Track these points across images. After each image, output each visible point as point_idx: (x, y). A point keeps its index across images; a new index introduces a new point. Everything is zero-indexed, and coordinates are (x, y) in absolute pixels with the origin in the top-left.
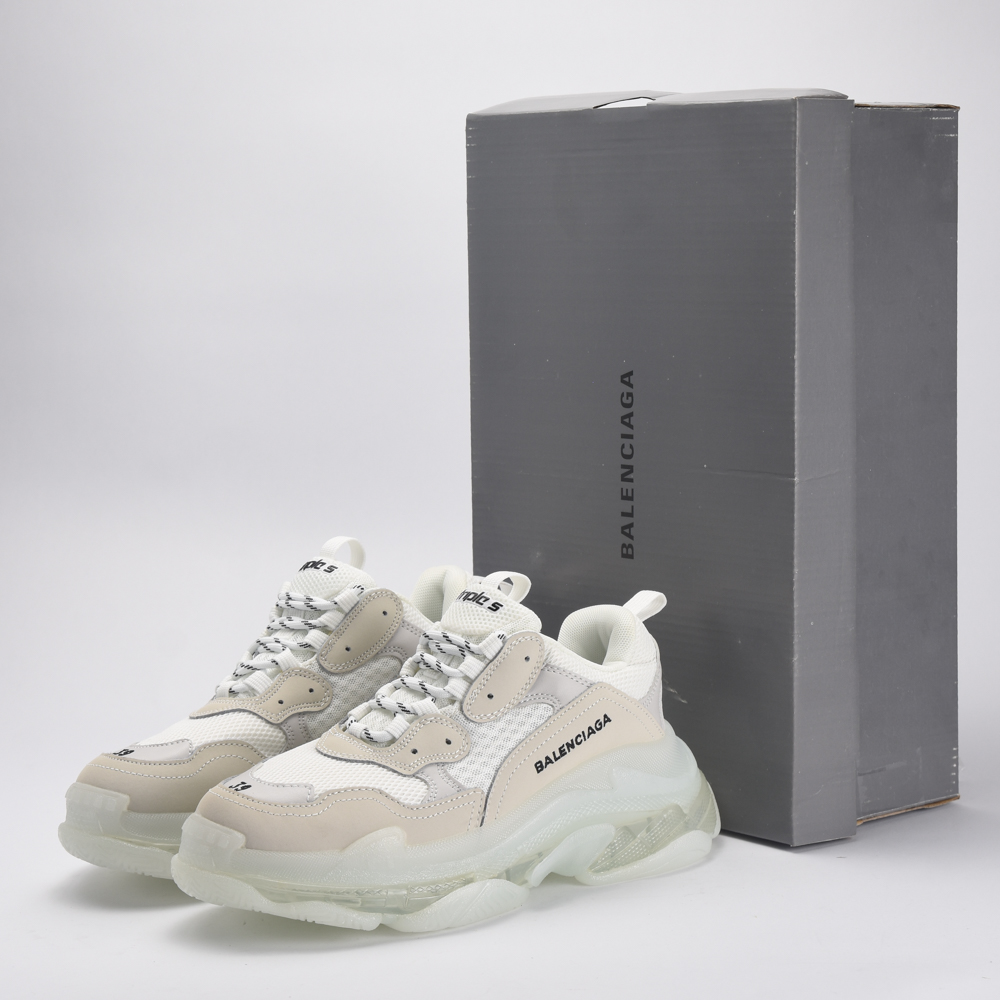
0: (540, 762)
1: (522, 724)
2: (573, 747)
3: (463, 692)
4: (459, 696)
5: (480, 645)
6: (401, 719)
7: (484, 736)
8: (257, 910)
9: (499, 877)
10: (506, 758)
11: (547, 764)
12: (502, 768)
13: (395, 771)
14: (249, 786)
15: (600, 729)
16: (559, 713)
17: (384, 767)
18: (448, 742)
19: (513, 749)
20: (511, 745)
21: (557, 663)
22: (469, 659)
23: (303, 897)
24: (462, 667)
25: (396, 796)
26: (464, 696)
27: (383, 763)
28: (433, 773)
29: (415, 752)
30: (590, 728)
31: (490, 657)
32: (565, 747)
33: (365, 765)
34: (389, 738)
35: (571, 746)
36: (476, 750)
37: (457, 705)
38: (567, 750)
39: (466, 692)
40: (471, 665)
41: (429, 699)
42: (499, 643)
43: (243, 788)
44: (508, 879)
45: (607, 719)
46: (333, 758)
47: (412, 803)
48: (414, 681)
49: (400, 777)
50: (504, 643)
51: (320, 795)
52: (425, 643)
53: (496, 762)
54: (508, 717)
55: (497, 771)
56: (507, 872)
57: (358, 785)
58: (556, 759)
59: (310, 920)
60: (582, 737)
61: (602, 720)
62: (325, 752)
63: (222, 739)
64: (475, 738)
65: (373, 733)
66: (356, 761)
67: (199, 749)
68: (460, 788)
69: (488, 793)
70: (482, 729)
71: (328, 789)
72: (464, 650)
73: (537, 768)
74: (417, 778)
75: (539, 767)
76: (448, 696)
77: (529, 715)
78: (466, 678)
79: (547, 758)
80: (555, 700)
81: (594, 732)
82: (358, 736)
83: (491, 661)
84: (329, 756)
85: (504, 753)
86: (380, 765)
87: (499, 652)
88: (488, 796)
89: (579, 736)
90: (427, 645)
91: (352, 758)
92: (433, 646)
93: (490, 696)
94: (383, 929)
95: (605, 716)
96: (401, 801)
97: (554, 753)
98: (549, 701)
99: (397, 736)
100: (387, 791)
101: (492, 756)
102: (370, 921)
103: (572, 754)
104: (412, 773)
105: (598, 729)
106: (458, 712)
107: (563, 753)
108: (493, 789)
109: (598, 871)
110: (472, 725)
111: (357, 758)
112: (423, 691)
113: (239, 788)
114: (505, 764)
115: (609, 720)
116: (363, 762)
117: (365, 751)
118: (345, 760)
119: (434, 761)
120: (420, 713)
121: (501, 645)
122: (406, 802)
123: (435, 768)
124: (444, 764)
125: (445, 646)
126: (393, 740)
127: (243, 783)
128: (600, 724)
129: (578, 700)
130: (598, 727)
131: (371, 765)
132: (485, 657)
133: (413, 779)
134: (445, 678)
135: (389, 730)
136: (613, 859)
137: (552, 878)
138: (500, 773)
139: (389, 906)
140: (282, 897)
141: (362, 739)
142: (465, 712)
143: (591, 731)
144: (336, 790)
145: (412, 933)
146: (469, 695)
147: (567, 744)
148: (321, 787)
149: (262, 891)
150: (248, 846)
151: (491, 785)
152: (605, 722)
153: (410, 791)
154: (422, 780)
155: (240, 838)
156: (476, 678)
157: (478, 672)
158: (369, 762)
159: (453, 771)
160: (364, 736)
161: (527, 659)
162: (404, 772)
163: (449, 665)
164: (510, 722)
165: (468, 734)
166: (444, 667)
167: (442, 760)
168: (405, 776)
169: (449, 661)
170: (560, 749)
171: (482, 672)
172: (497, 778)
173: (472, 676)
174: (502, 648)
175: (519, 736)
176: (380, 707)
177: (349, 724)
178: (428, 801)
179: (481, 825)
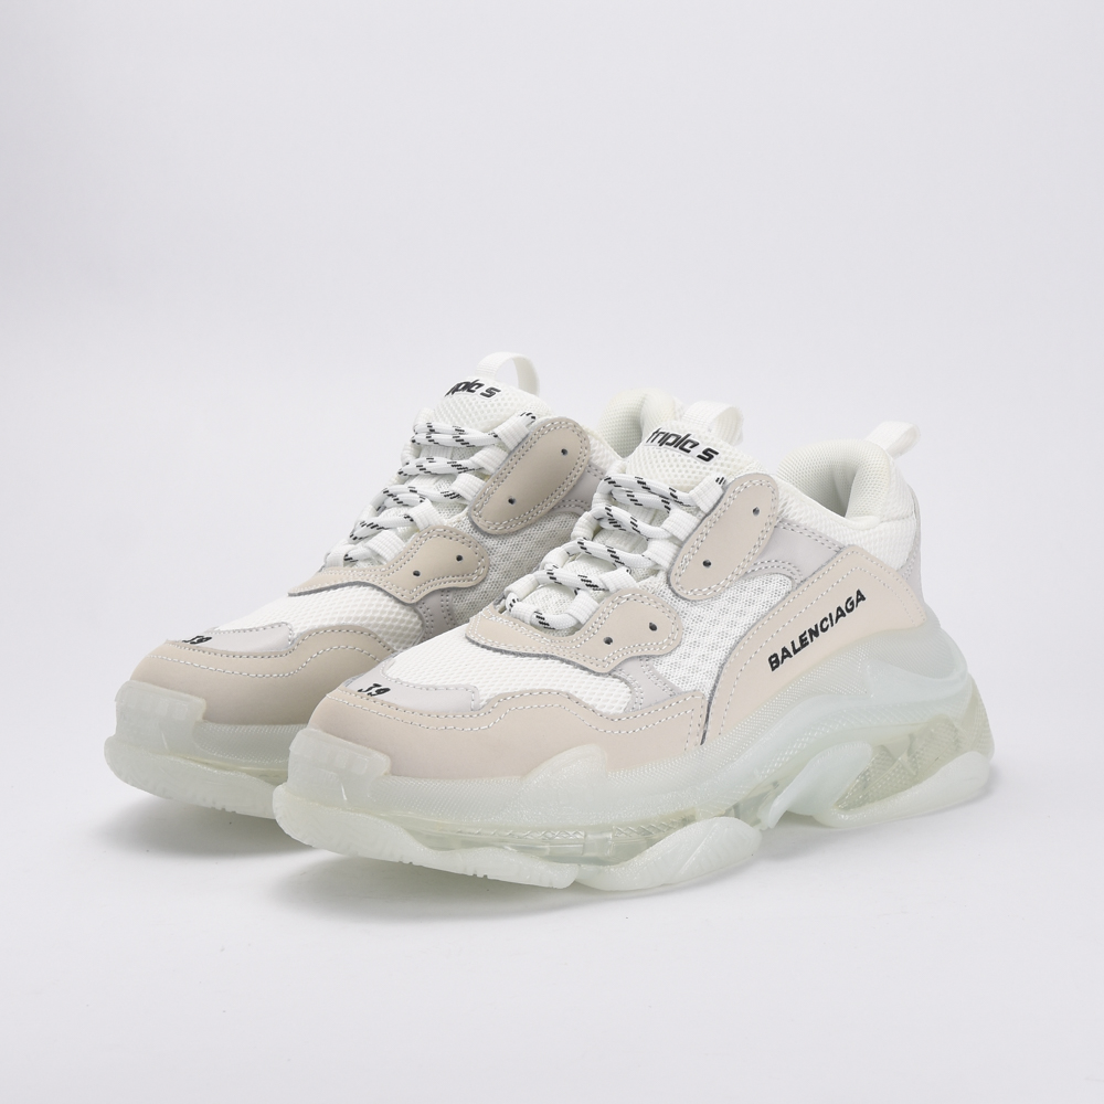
0: (775, 655)
1: (751, 602)
2: (816, 634)
3: (669, 559)
4: (665, 564)
5: (692, 492)
6: (586, 599)
7: (700, 619)
8: (407, 861)
9: (727, 814)
10: (733, 649)
11: (784, 657)
12: (727, 665)
13: (584, 669)
14: (387, 690)
15: (852, 609)
16: (801, 588)
17: (568, 662)
18: (653, 628)
19: (742, 638)
20: (738, 631)
21: (796, 518)
22: (677, 512)
23: (469, 844)
24: (667, 524)
25: (590, 703)
26: (672, 564)
27: (567, 657)
28: (634, 670)
29: (609, 641)
30: (839, 609)
31: (706, 509)
32: (808, 635)
33: (542, 660)
34: (572, 623)
35: (814, 633)
36: (689, 639)
37: (662, 576)
38: (809, 640)
39: (675, 559)
40: (679, 521)
41: (622, 570)
42: (718, 489)
43: (379, 692)
44: (737, 816)
45: (861, 597)
46: (496, 650)
47: (612, 711)
48: (597, 547)
49: (592, 676)
50: (724, 489)
51: (488, 701)
52: (608, 490)
53: (719, 655)
54: (730, 593)
55: (722, 667)
56: (736, 807)
57: (537, 688)
58: (796, 651)
59: (480, 875)
60: (829, 622)
61: (854, 599)
62: (482, 642)
63: (334, 623)
64: (687, 622)
65: (548, 618)
66: (529, 655)
67: (302, 637)
68: (674, 693)
69: (711, 698)
70: (696, 610)
71: (498, 692)
72: (670, 500)
73: (771, 663)
74: (615, 677)
75: (775, 662)
76: (649, 564)
77: (760, 591)
78: (673, 539)
79: (784, 650)
80: (794, 570)
81: (843, 615)
82: (528, 621)
83: (707, 515)
84: (489, 648)
85: (729, 643)
86: (562, 660)
87: (719, 501)
88: (710, 703)
89: (826, 619)
90: (611, 494)
91: (522, 651)
92: (621, 496)
93: (707, 564)
94: (577, 886)
95: (859, 593)
96: (597, 708)
97: (793, 643)
98: (785, 572)
99: (583, 621)
100: (577, 695)
101: (713, 647)
102: (563, 875)
103: (816, 645)
104: (606, 670)
105: (849, 611)
106: (664, 586)
107: (804, 643)
108: (717, 694)
109: (846, 809)
110: (681, 605)
111: (530, 651)
112: (613, 560)
113: (373, 691)
114: (732, 659)
115: (864, 599)
116: (538, 656)
117: (541, 642)
118: (513, 653)
119: (635, 654)
120: (612, 588)
121: (721, 492)
122: (604, 710)
123: (636, 663)
124: (649, 657)
125: (641, 495)
126: (578, 627)
127: (376, 685)
128: (852, 603)
129: (824, 569)
130: (849, 607)
131: (550, 661)
132: (698, 509)
133: (610, 678)
134: (641, 541)
135: (571, 611)
136: (865, 791)
137: (789, 817)
138: (725, 671)
139: (587, 854)
140: (441, 843)
141: (532, 624)
142: (673, 585)
143: (841, 613)
144: (509, 694)
145: (611, 892)
146: (678, 563)
147: (810, 631)
148: (487, 692)
149: (415, 834)
150: (395, 771)
151: (715, 687)
152: (858, 601)
153: (608, 696)
154: (622, 680)
155: (382, 762)
156: (687, 538)
157: (690, 530)
158: (546, 657)
159: (662, 667)
160: (536, 621)
161: (756, 511)
162: (597, 670)
163: (650, 524)
164: (733, 600)
165: (678, 616)
166: (643, 526)
167: (646, 652)
168: (598, 674)
169: (649, 519)
170: (800, 637)
171: (695, 530)
172: (722, 678)
173: (682, 537)
174: (722, 497)
175: (747, 620)
176: (552, 581)
177: (511, 605)
178: (632, 710)
179: (702, 743)
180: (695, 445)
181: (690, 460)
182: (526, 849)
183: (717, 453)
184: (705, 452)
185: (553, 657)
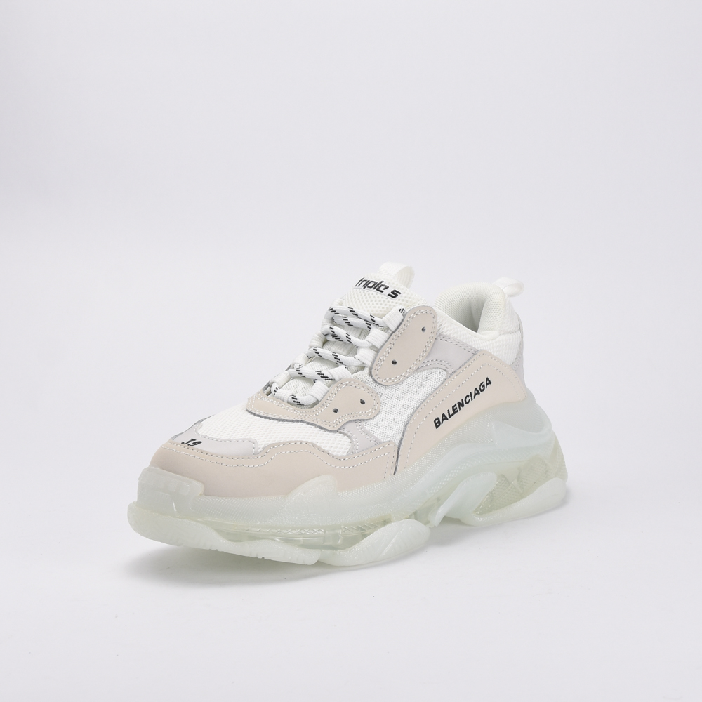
0: (438, 419)
1: (422, 386)
2: (463, 406)
3: (371, 360)
4: (369, 363)
5: (384, 318)
6: (321, 386)
7: (390, 397)
8: (214, 549)
9: (410, 518)
10: (412, 415)
11: (443, 420)
12: (409, 425)
13: (322, 428)
14: (199, 442)
15: (484, 390)
16: (452, 377)
17: (312, 424)
18: (363, 402)
19: (417, 408)
20: (415, 404)
21: (448, 333)
22: (375, 331)
23: (253, 538)
24: (369, 338)
25: (326, 449)
26: (373, 363)
27: (311, 421)
28: (351, 428)
29: (336, 411)
30: (476, 389)
31: (393, 328)
32: (457, 406)
33: (295, 423)
34: (314, 401)
35: (461, 405)
36: (384, 409)
37: (366, 370)
38: (458, 409)
39: (374, 360)
40: (377, 336)
41: (342, 368)
42: (400, 316)
43: (195, 444)
44: (416, 519)
45: (489, 382)
46: (266, 418)
47: (340, 454)
48: (326, 352)
49: (326, 433)
50: (404, 316)
51: (264, 448)
52: (331, 317)
53: (404, 419)
54: (409, 380)
55: (406, 426)
56: (415, 513)
57: (293, 440)
58: (450, 416)
59: (260, 557)
60: (470, 398)
61: (485, 383)
62: (258, 413)
64: (382, 399)
65: (300, 398)
66: (287, 421)
68: (377, 443)
69: (400, 446)
70: (388, 391)
71: (269, 443)
72: (370, 323)
73: (436, 424)
74: (341, 433)
75: (438, 423)
76: (359, 363)
77: (427, 379)
78: (373, 347)
79: (443, 415)
80: (447, 366)
81: (479, 393)
82: (286, 400)
83: (393, 332)
84: (261, 417)
85: (410, 411)
86: (308, 423)
87: (401, 324)
88: (399, 449)
89: (468, 396)
90: (333, 319)
91: (282, 418)
92: (339, 320)
93: (394, 363)
94: (319, 564)
95: (487, 379)
96: (330, 452)
97: (448, 411)
98: (442, 367)
99: (319, 399)
100: (318, 444)
101: (400, 414)
102: (310, 557)
103: (462, 412)
104: (335, 429)
105: (482, 391)
106: (368, 377)
107: (455, 411)
108: (403, 443)
109: (481, 514)
110: (379, 389)
111: (287, 418)
112: (336, 361)
113: (191, 443)
114: (411, 421)
115: (490, 383)
116: (293, 421)
117: (295, 412)
118: (277, 420)
119: (352, 418)
120: (337, 379)
121: (402, 317)
122: (335, 454)
123: (353, 424)
124: (361, 420)
125: (352, 319)
126: (317, 402)
127: (192, 440)
128: (483, 386)
129: (466, 365)
130: (482, 388)
131: (300, 424)
132: (388, 328)
133: (338, 434)
134: (353, 349)
135: (312, 393)
136: (492, 504)
137: (447, 520)
138: (408, 429)
139: (326, 544)
140: (235, 537)
141: (288, 402)
142: (374, 376)
143: (477, 392)
144: (276, 444)
145: (341, 567)
146: (376, 362)
147: (459, 403)
148: (262, 443)
149: (220, 532)
150: (207, 493)
151: (402, 439)
152: (487, 384)
153: (337, 445)
154: (345, 434)
155: (198, 487)
156: (382, 347)
157: (383, 342)
158: (298, 421)
159: (369, 426)
160: (292, 401)
161: (423, 329)
162: (330, 429)
163: (359, 338)
164: (411, 384)
165: (377, 395)
166: (354, 339)
167: (359, 417)
168: (330, 431)
169: (358, 334)
170: (453, 407)
171: (386, 342)
172: (406, 433)
173: (379, 346)
174: (402, 321)
175: (420, 397)
176: (300, 375)
177: (275, 391)
178: (352, 453)
179: (394, 473)
180: (387, 287)
181: (383, 297)
182: (288, 541)
183: (400, 293)
184: (392, 292)
185: (302, 422)
